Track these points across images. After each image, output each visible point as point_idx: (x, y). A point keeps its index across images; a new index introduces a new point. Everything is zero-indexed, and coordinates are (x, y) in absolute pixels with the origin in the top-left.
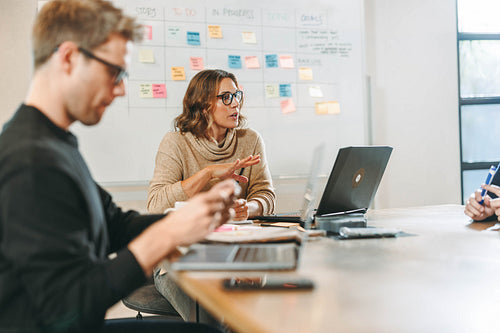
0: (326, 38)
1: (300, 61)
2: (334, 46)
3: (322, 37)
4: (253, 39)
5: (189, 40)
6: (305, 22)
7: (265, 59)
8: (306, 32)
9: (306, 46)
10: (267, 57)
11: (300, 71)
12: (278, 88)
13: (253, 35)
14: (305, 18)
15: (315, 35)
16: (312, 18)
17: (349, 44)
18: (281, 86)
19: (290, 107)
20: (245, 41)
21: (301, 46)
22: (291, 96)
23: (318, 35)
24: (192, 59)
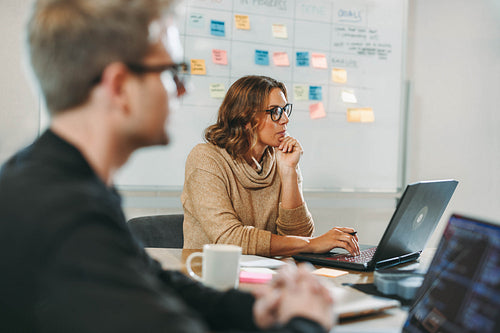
0: (365, 37)
1: (333, 61)
2: (372, 47)
3: (360, 36)
4: (283, 33)
5: (213, 30)
6: (343, 18)
7: (295, 57)
8: (343, 29)
9: (342, 44)
10: (298, 54)
11: (334, 73)
12: (308, 89)
13: (284, 29)
14: (343, 13)
15: (351, 33)
16: (350, 14)
17: (389, 46)
18: (311, 88)
19: (320, 112)
20: (275, 34)
21: (336, 45)
22: (321, 99)
23: (356, 33)
24: (215, 52)
